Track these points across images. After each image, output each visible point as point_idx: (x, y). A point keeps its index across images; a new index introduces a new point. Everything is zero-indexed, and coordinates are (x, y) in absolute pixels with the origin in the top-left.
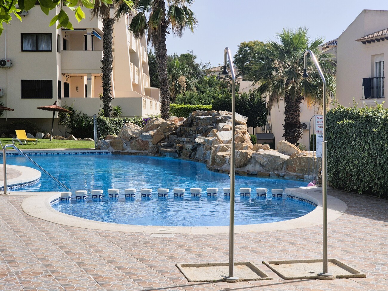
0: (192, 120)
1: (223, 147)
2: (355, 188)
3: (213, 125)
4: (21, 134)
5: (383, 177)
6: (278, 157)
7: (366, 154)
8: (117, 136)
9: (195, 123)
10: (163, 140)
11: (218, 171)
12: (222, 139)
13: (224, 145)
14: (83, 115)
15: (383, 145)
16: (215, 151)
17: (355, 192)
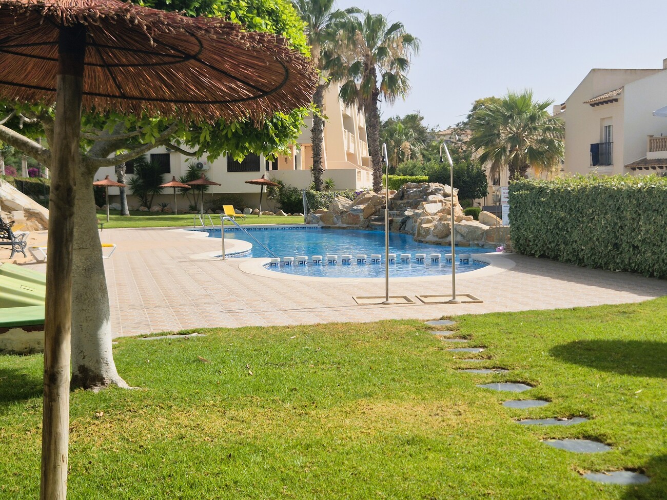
0: (403, 193)
1: (428, 219)
2: (533, 252)
3: (423, 198)
4: (229, 209)
5: (553, 242)
6: (478, 228)
7: (539, 221)
8: (327, 211)
9: (406, 196)
10: (374, 214)
11: (422, 242)
12: (429, 211)
13: (429, 217)
14: (292, 189)
15: (552, 213)
16: (421, 223)
17: (533, 255)
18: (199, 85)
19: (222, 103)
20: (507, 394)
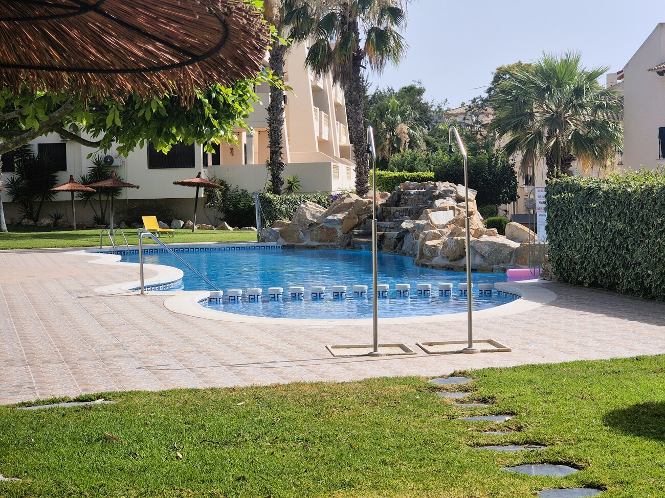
0: (399, 196)
1: (435, 233)
2: (580, 279)
3: (427, 203)
4: (150, 222)
5: (609, 264)
6: (504, 245)
7: (588, 236)
8: (290, 222)
9: (403, 201)
10: (357, 226)
11: (427, 266)
12: (436, 222)
13: (436, 231)
14: (240, 192)
15: (606, 224)
16: (424, 240)
17: (580, 284)
18: (103, 47)
19: (135, 72)
20: (544, 481)
